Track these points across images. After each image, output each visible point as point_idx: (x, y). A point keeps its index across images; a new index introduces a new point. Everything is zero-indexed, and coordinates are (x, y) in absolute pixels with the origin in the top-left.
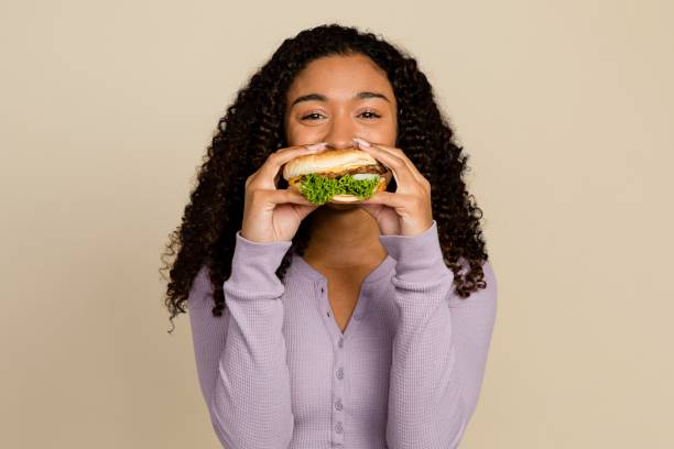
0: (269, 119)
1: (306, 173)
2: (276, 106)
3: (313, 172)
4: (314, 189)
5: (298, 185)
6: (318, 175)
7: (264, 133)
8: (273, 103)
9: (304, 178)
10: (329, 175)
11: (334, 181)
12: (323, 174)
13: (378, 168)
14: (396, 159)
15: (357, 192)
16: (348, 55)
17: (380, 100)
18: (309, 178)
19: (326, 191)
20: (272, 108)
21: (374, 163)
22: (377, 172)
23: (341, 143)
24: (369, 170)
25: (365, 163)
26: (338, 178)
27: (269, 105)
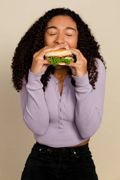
0: (39, 33)
1: (51, 56)
2: (42, 30)
3: (53, 56)
4: (53, 61)
5: (48, 59)
6: (55, 57)
7: (37, 37)
8: (41, 28)
9: (50, 57)
10: (58, 57)
11: (59, 59)
12: (56, 57)
13: (72, 56)
14: (77, 52)
15: (66, 62)
16: (65, 16)
17: (73, 30)
18: (52, 58)
19: (57, 62)
20: (41, 30)
21: (71, 54)
22: (72, 57)
23: (60, 41)
24: (70, 56)
25: (69, 54)
26: (61, 58)
27: (40, 28)
